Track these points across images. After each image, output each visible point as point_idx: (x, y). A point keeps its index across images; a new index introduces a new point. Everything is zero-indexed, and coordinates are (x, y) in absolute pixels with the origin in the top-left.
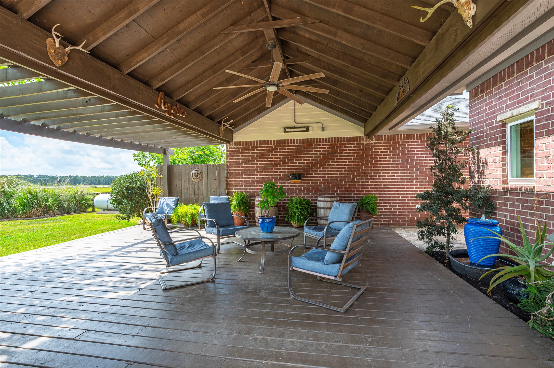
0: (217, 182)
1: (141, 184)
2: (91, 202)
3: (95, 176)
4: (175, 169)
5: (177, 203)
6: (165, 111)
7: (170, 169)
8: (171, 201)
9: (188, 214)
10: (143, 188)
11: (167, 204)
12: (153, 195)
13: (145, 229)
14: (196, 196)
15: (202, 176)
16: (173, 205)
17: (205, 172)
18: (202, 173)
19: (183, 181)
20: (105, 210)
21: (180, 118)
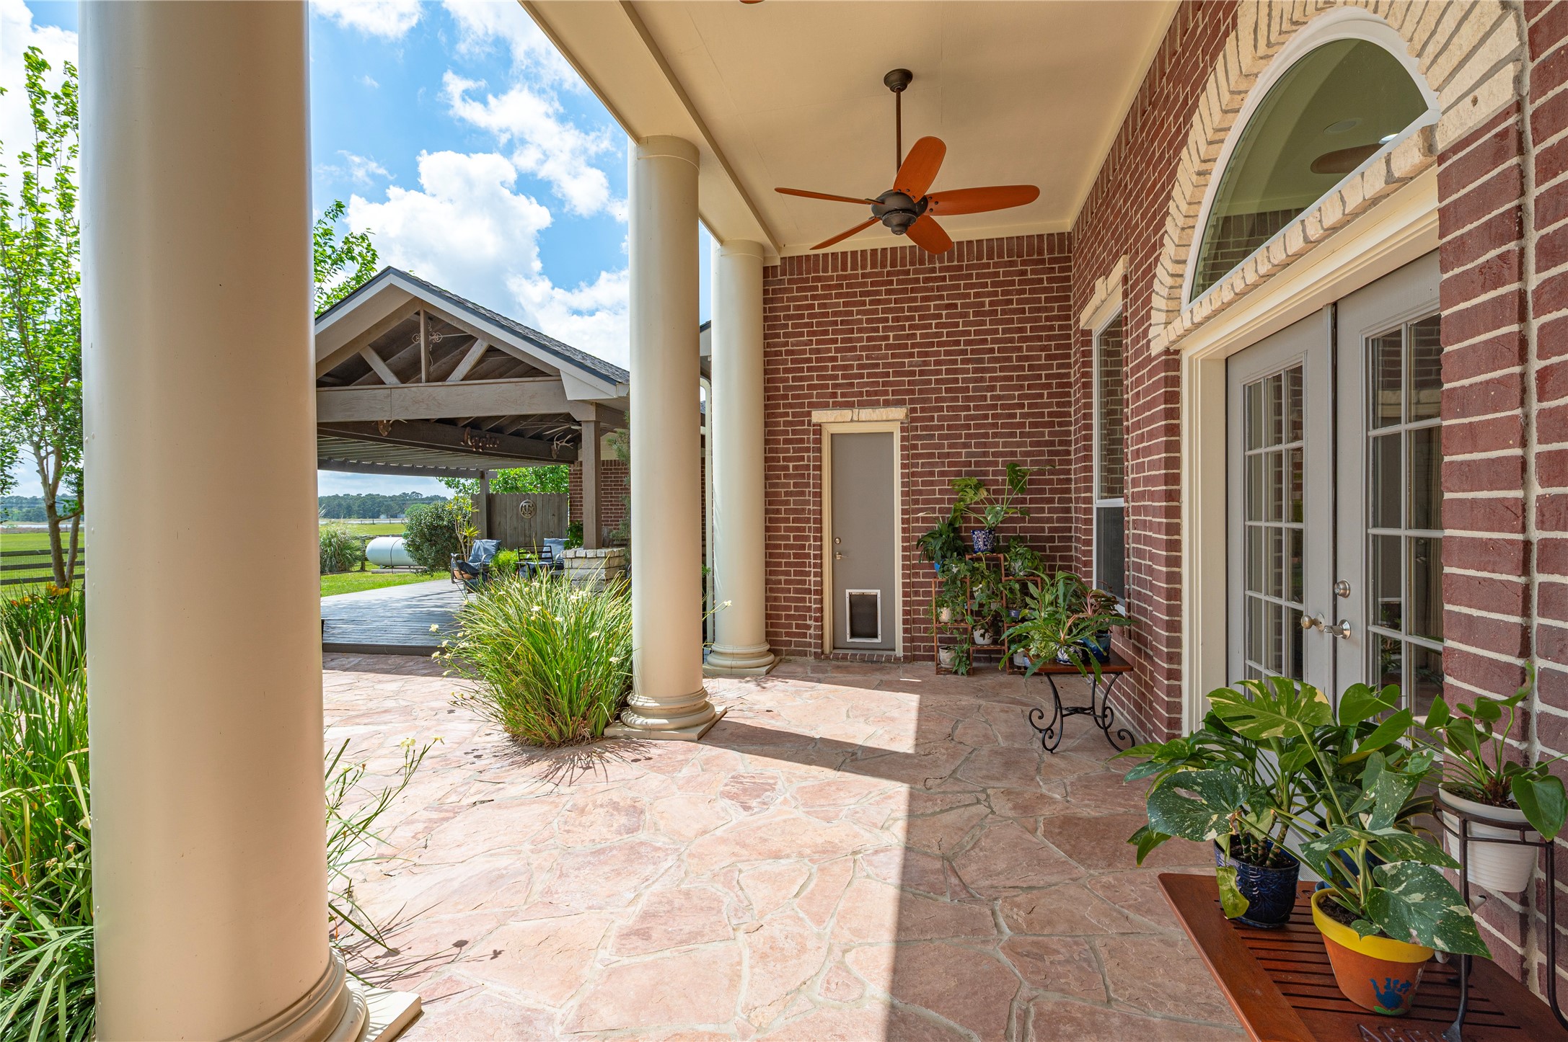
0: (556, 519)
1: (449, 521)
2: (358, 553)
3: (337, 496)
4: (497, 500)
5: (498, 548)
6: (471, 447)
7: (490, 499)
8: (490, 544)
9: (512, 562)
10: (451, 528)
11: (485, 550)
12: (465, 537)
13: (453, 582)
14: (527, 539)
15: (535, 510)
16: (493, 551)
17: (539, 505)
18: (534, 505)
19: (508, 516)
20: (386, 566)
21: (491, 449)
